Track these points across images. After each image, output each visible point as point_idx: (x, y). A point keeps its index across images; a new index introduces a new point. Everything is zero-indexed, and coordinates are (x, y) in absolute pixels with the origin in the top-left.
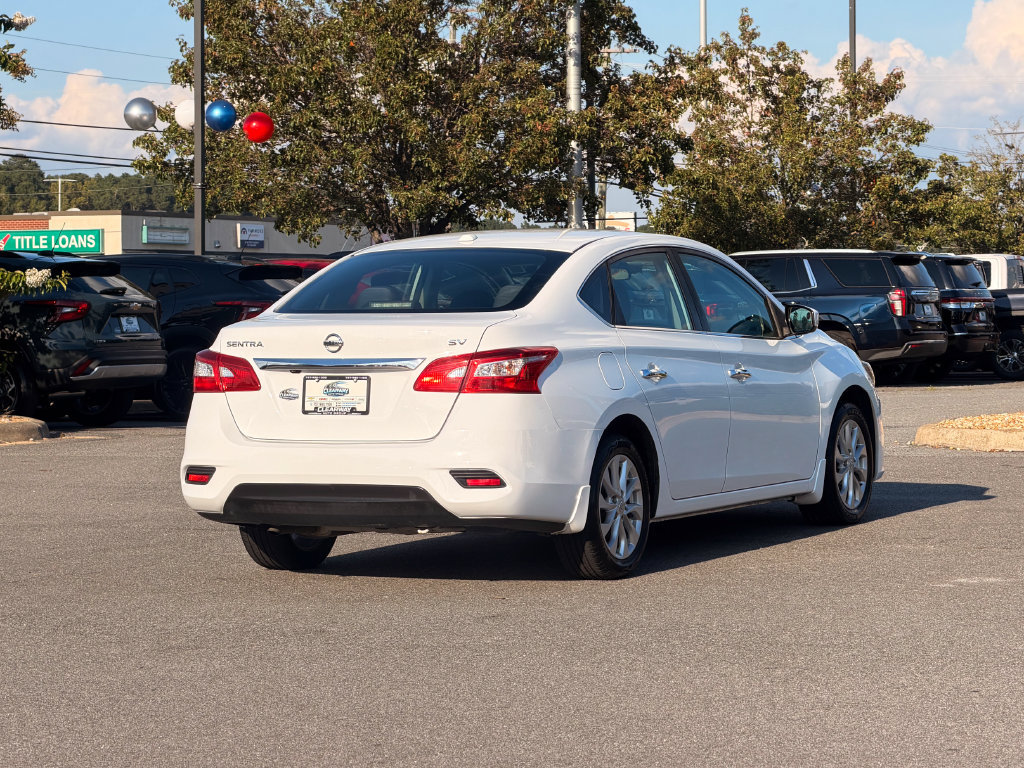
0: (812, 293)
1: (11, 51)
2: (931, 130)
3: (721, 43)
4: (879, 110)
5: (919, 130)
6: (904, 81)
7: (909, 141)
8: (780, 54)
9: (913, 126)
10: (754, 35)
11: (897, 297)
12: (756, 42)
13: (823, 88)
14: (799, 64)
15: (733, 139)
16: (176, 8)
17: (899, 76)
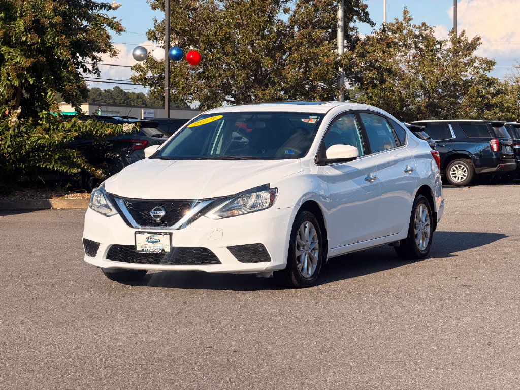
0: (453, 141)
1: (115, 20)
2: (495, 64)
3: (394, 23)
4: (470, 54)
5: (490, 64)
6: (481, 41)
7: (485, 69)
8: (423, 28)
9: (487, 62)
10: (410, 19)
11: (494, 143)
12: (411, 22)
13: (443, 45)
14: (432, 33)
15: (401, 69)
16: (149, 4)
17: (479, 39)
